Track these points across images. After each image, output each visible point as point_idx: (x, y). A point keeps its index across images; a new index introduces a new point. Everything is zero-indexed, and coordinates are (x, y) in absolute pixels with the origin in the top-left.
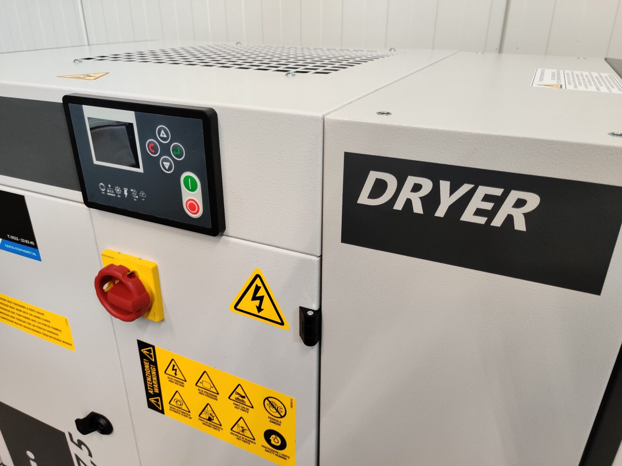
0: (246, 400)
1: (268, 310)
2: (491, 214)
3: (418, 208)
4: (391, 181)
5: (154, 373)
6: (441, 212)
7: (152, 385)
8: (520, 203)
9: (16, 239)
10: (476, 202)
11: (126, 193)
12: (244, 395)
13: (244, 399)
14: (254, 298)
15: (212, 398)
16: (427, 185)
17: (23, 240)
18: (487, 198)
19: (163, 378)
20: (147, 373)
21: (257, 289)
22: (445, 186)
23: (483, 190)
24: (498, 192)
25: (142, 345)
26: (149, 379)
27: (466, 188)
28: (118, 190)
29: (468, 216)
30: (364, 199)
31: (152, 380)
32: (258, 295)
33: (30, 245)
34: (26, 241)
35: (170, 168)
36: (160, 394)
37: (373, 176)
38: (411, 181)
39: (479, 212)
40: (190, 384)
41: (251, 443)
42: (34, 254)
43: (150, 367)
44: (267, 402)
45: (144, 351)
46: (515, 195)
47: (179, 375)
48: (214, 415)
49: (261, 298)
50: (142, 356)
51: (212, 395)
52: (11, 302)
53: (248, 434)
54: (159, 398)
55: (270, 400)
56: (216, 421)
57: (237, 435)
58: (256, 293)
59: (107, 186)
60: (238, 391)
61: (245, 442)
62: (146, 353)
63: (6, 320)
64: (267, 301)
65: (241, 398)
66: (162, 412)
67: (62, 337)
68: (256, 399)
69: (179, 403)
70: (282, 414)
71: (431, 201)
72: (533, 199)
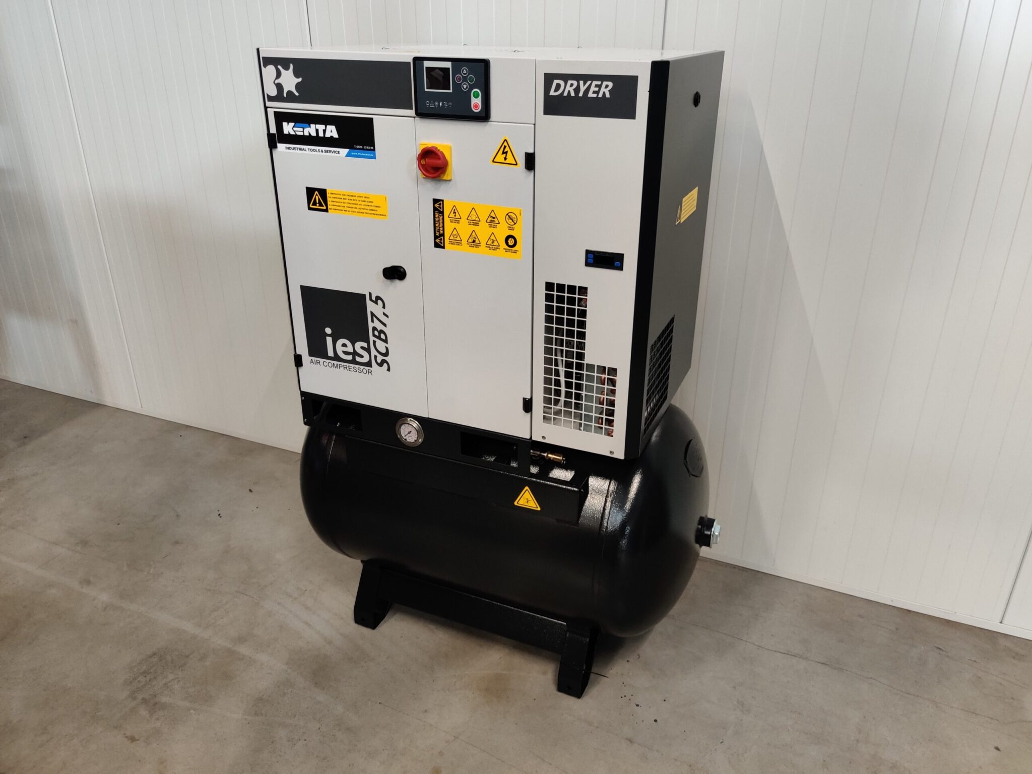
0: (496, 220)
1: (510, 159)
2: (597, 92)
3: (573, 94)
4: (562, 83)
5: (441, 219)
6: (581, 95)
7: (439, 229)
8: (607, 86)
9: (361, 147)
10: (593, 88)
11: (441, 105)
12: (494, 216)
13: (494, 220)
14: (503, 153)
15: (476, 225)
16: (575, 83)
17: (365, 147)
18: (596, 86)
19: (447, 220)
20: (437, 219)
21: (505, 147)
22: (581, 82)
23: (595, 83)
24: (599, 83)
25: (435, 201)
26: (437, 225)
27: (589, 82)
28: (436, 104)
29: (591, 95)
30: (552, 93)
31: (439, 225)
32: (505, 151)
33: (370, 150)
34: (368, 147)
35: (467, 88)
36: (443, 235)
37: (556, 82)
38: (570, 82)
39: (594, 92)
40: (464, 221)
41: (497, 250)
42: (372, 155)
43: (439, 215)
44: (507, 217)
45: (437, 206)
46: (605, 83)
47: (458, 216)
48: (476, 237)
49: (506, 153)
50: (435, 209)
51: (476, 223)
52: (345, 195)
53: (496, 243)
54: (442, 237)
55: (509, 214)
56: (477, 241)
57: (489, 247)
58: (505, 149)
59: (430, 103)
60: (491, 215)
61: (494, 250)
62: (438, 206)
63: (337, 211)
64: (509, 153)
65: (493, 219)
66: (443, 247)
67: (380, 211)
68: (501, 217)
69: (455, 236)
70: (515, 222)
71: (577, 90)
72: (611, 84)
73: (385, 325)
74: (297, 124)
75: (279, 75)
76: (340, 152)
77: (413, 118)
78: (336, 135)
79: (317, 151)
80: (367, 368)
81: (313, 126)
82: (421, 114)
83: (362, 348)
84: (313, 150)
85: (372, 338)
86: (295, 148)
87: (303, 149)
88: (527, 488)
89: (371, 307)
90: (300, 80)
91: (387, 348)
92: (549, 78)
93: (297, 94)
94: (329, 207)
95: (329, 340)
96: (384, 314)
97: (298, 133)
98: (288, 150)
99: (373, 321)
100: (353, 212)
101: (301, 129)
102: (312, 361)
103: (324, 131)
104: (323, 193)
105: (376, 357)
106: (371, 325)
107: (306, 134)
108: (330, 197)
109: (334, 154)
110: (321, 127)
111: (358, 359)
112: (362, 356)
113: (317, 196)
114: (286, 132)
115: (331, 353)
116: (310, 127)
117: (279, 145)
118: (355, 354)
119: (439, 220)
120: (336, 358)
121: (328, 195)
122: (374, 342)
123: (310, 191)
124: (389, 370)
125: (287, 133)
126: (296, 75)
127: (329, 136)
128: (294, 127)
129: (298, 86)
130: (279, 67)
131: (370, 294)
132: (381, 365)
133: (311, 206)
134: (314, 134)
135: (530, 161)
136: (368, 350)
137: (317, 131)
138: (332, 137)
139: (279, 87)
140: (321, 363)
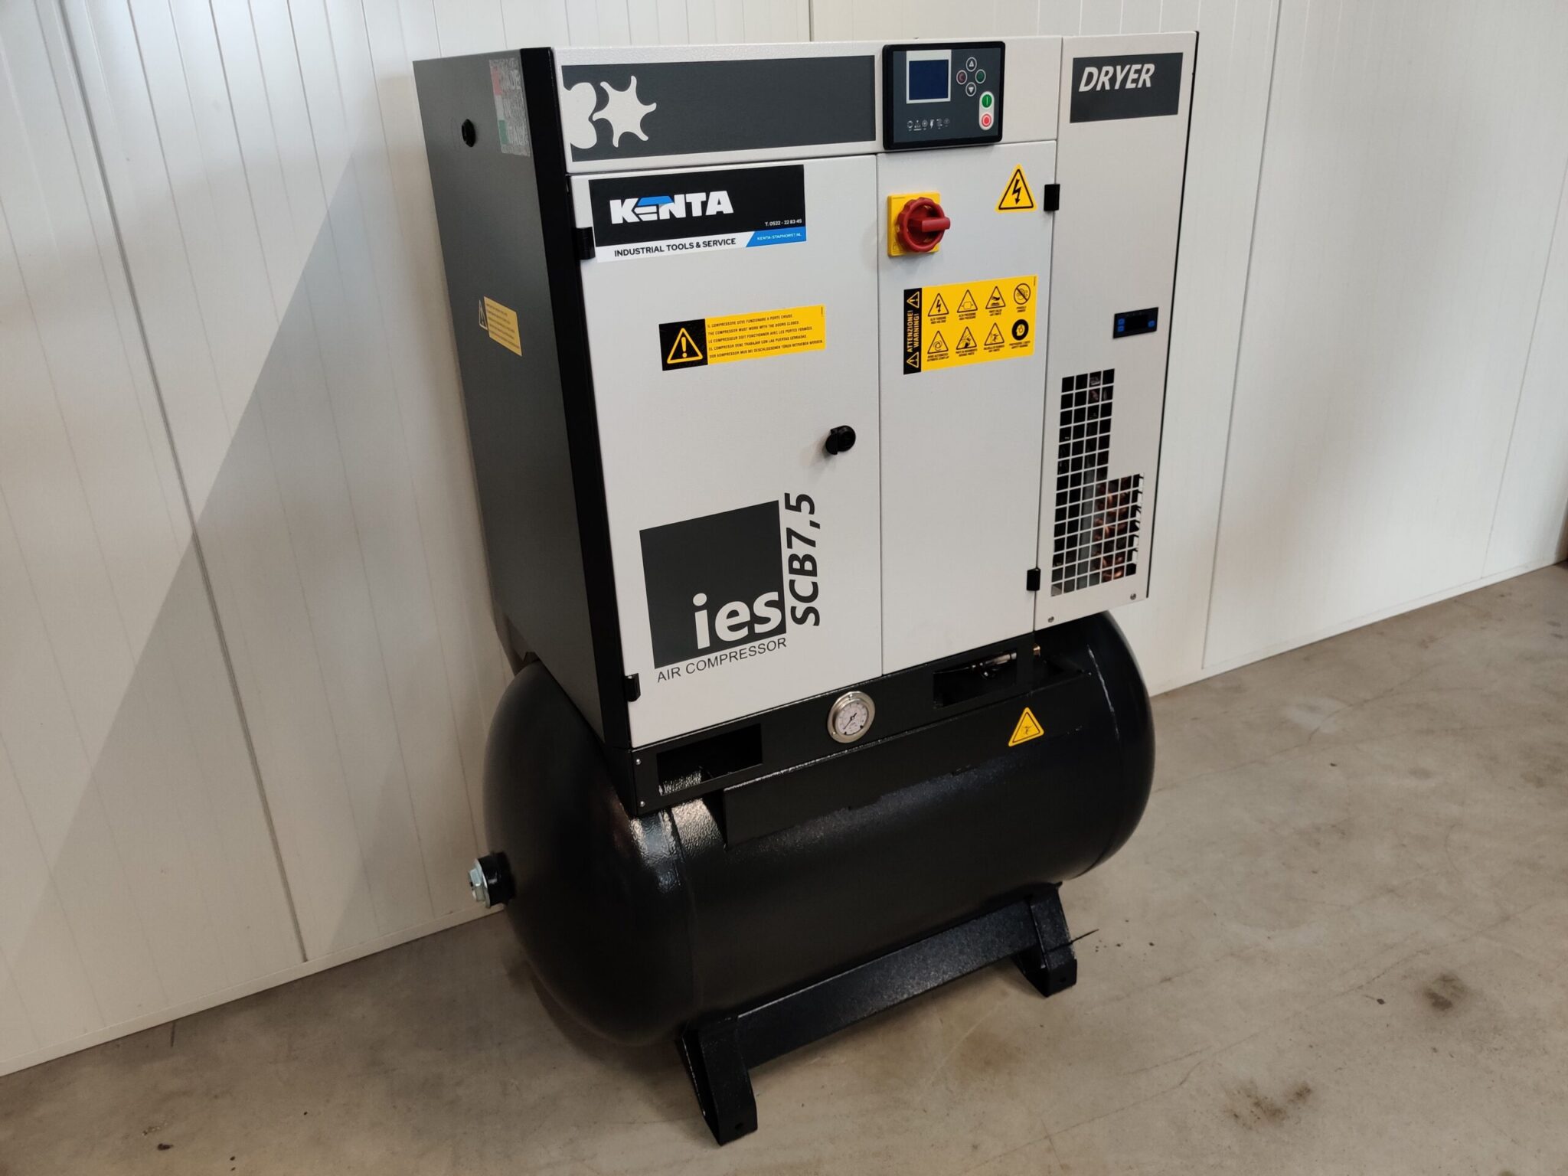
0: (1000, 301)
1: (1024, 201)
2: (1136, 81)
3: (1107, 87)
4: (1094, 70)
5: (917, 323)
6: (1117, 87)
7: (913, 341)
8: (1148, 71)
9: (778, 223)
10: (1133, 76)
11: (932, 124)
12: (998, 296)
13: (998, 302)
14: (1015, 191)
15: (971, 318)
16: (1110, 69)
17: (786, 222)
18: (1136, 71)
20: (910, 324)
21: (1017, 181)
22: (1119, 68)
23: (1134, 67)
24: (1138, 67)
25: (908, 293)
26: (910, 335)
27: (1128, 67)
28: (925, 123)
31: (914, 333)
32: (1018, 187)
33: (796, 225)
34: (791, 222)
35: (974, 91)
36: (919, 349)
37: (1087, 71)
38: (1105, 69)
39: (1133, 81)
40: (953, 317)
41: (1001, 349)
42: (799, 235)
43: (913, 316)
44: (1017, 291)
45: (910, 301)
46: (1146, 66)
47: (943, 310)
48: (970, 338)
49: (1019, 190)
50: (907, 307)
51: (971, 315)
52: (743, 322)
53: (999, 339)
54: (918, 353)
55: (1019, 288)
56: (972, 344)
57: (989, 348)
58: (1016, 187)
59: (915, 123)
60: (994, 295)
61: (995, 350)
62: (912, 302)
63: (726, 356)
64: (1023, 191)
65: (996, 302)
66: (919, 370)
67: (810, 336)
68: (1008, 295)
69: (938, 346)
70: (1027, 297)
71: (1113, 80)
72: (1152, 67)
73: (812, 543)
74: (643, 199)
75: (602, 100)
76: (735, 241)
77: (874, 156)
78: (727, 208)
79: (688, 246)
80: (775, 638)
81: (679, 198)
82: (892, 145)
83: (769, 604)
84: (678, 247)
85: (787, 577)
86: (637, 251)
87: (657, 249)
88: (1027, 710)
89: (788, 519)
90: (653, 107)
91: (815, 585)
92: (1080, 64)
93: (644, 138)
94: (709, 353)
95: (701, 618)
96: (814, 524)
97: (645, 218)
98: (620, 258)
99: (790, 545)
100: (760, 350)
101: (654, 209)
102: (662, 676)
103: (704, 205)
104: (697, 328)
105: (793, 609)
106: (786, 553)
107: (664, 215)
108: (712, 334)
109: (724, 247)
110: (696, 198)
111: (759, 629)
112: (766, 620)
113: (684, 338)
114: (616, 219)
115: (703, 641)
116: (673, 200)
117: (598, 250)
118: (756, 619)
119: (913, 325)
120: (717, 644)
121: (708, 330)
122: (792, 583)
123: (668, 332)
124: (817, 623)
125: (621, 222)
126: (644, 97)
127: (715, 213)
128: (636, 206)
129: (646, 122)
130: (605, 85)
131: (787, 496)
132: (801, 621)
133: (669, 361)
134: (680, 213)
135: (1052, 197)
136: (779, 605)
137: (688, 206)
138: (720, 213)
139: (603, 128)
140: (683, 671)
